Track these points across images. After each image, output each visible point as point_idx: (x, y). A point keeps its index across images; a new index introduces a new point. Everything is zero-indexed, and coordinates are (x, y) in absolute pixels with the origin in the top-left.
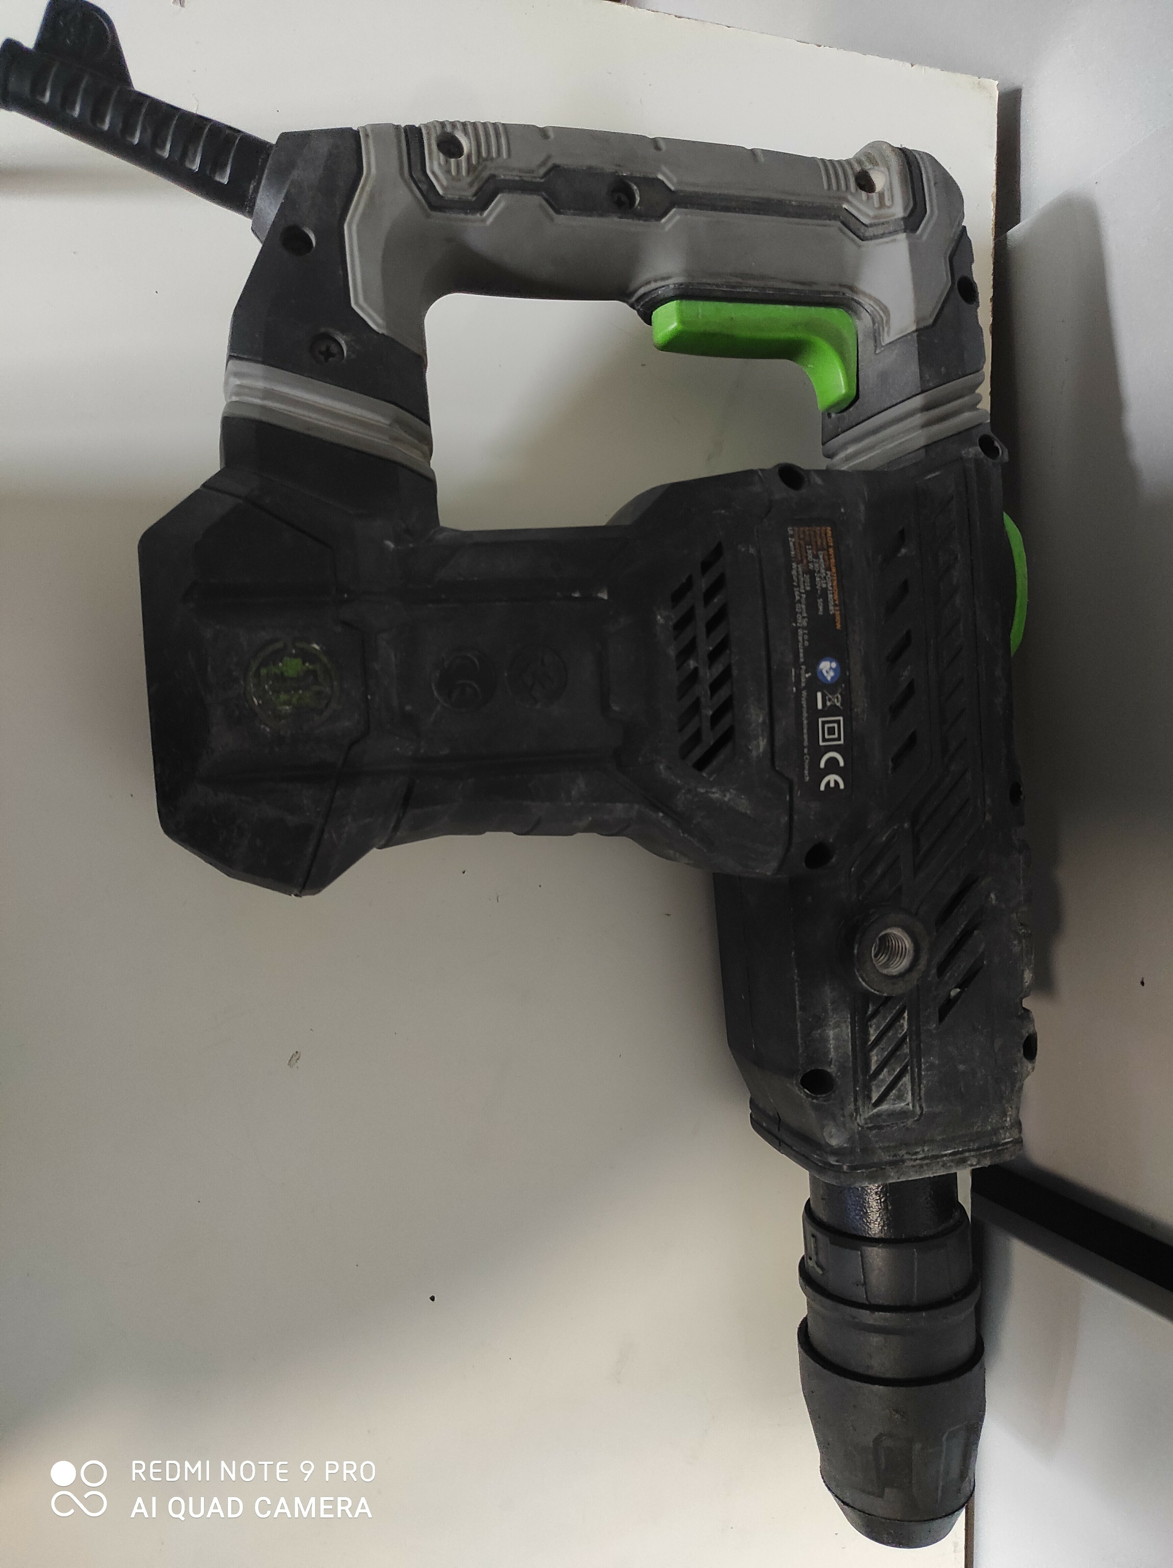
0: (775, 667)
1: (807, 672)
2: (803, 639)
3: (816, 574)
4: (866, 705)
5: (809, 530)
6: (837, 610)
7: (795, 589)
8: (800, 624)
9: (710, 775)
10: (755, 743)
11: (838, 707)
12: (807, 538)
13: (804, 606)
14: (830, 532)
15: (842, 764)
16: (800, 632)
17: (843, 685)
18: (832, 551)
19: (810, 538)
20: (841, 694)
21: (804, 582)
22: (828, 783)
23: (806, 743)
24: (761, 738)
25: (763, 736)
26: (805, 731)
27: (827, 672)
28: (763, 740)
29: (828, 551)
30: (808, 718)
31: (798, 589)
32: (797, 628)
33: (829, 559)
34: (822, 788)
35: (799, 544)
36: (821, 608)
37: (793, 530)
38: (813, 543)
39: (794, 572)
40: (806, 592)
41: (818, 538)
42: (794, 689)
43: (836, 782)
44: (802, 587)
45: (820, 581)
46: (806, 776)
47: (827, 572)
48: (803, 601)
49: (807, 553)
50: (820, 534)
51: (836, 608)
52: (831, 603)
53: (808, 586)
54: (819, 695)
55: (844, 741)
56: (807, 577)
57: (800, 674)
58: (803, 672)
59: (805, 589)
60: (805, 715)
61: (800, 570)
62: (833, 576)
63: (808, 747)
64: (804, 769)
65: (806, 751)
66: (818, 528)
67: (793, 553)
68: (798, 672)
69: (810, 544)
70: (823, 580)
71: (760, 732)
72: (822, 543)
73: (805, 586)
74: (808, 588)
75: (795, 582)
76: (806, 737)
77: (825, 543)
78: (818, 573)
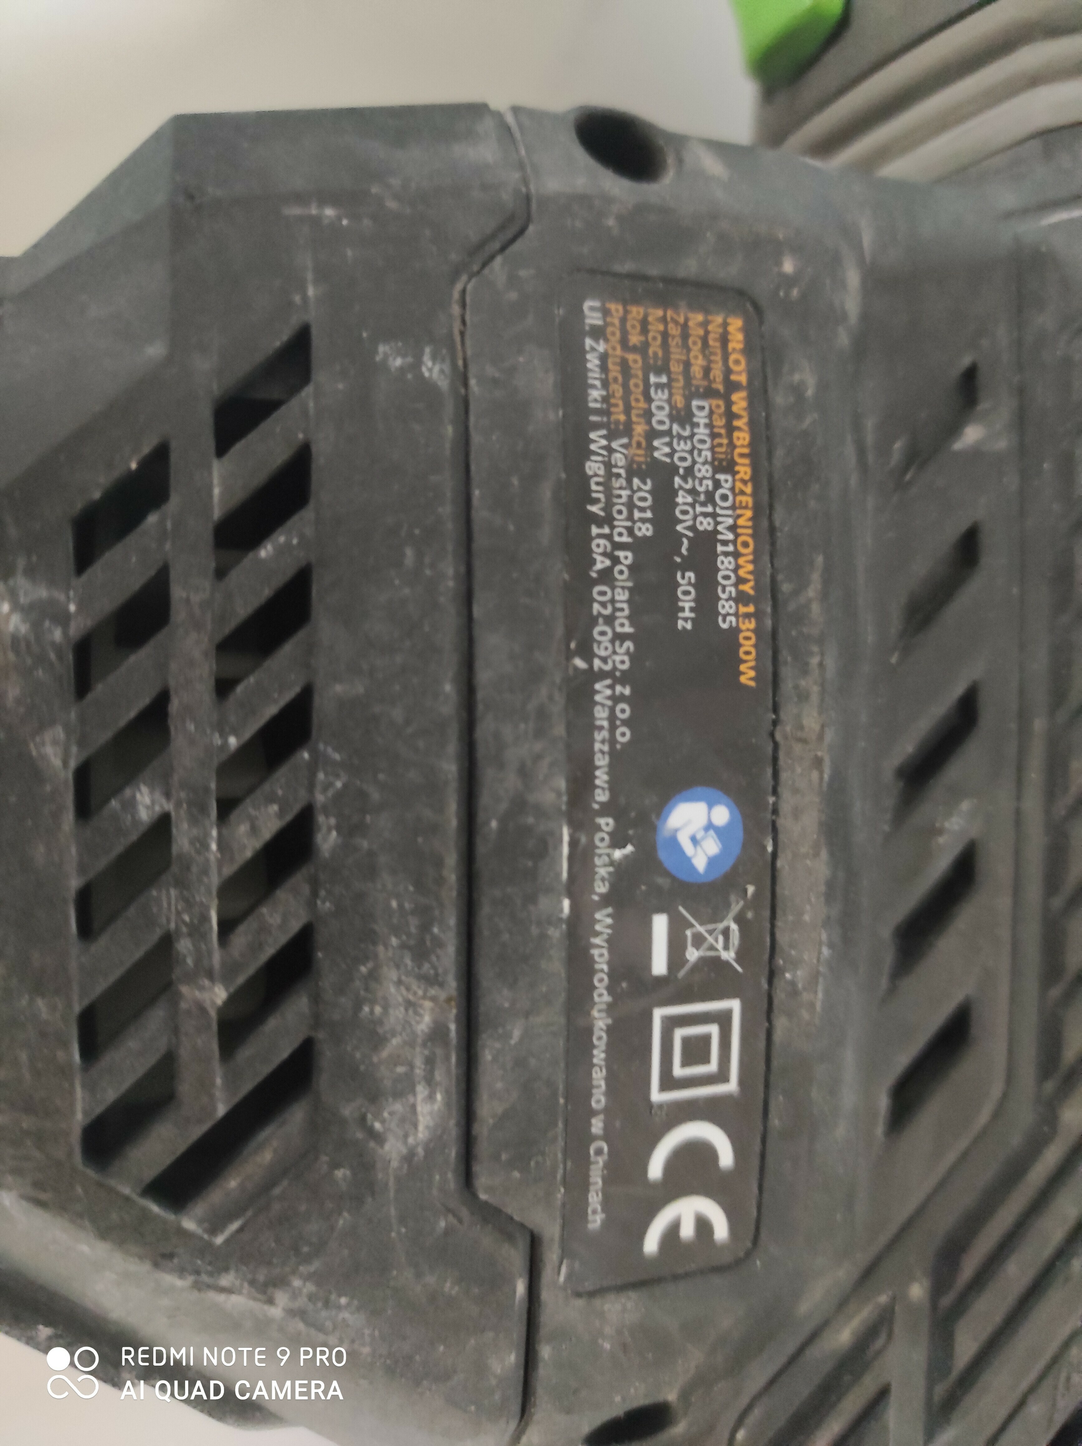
0: (494, 824)
1: (617, 842)
2: (612, 718)
3: (677, 480)
4: (826, 951)
5: (664, 320)
6: (747, 616)
7: (595, 530)
8: (604, 660)
9: (215, 1227)
10: (398, 1107)
11: (727, 963)
12: (655, 348)
13: (622, 596)
14: (740, 337)
15: (726, 1157)
16: (602, 690)
17: (751, 889)
18: (744, 404)
19: (665, 345)
20: (739, 919)
21: (631, 506)
22: (674, 1228)
23: (599, 1099)
24: (422, 1091)
25: (429, 1080)
26: (599, 1056)
27: (694, 840)
28: (431, 1097)
29: (729, 404)
30: (610, 1008)
31: (606, 530)
32: (592, 676)
33: (731, 429)
34: (651, 1244)
35: (625, 367)
36: (687, 603)
37: (606, 312)
38: (676, 368)
39: (593, 467)
40: (638, 545)
41: (696, 349)
42: (566, 903)
43: (703, 1225)
44: (621, 522)
45: (693, 505)
46: (594, 1212)
47: (721, 477)
48: (622, 576)
49: (649, 400)
50: (705, 340)
51: (743, 610)
52: (726, 591)
53: (643, 521)
54: (660, 924)
55: (741, 1082)
56: (644, 488)
57: (591, 846)
58: (602, 841)
59: (630, 531)
60: (602, 996)
61: (619, 459)
62: (742, 493)
63: (606, 1111)
64: (585, 1186)
65: (597, 1125)
66: (700, 317)
67: (595, 394)
68: (583, 839)
69: (663, 369)
70: (703, 504)
71: (419, 1071)
72: (707, 371)
73: (630, 517)
74: (645, 530)
75: (597, 501)
76: (599, 1076)
77: (717, 372)
78: (684, 479)
